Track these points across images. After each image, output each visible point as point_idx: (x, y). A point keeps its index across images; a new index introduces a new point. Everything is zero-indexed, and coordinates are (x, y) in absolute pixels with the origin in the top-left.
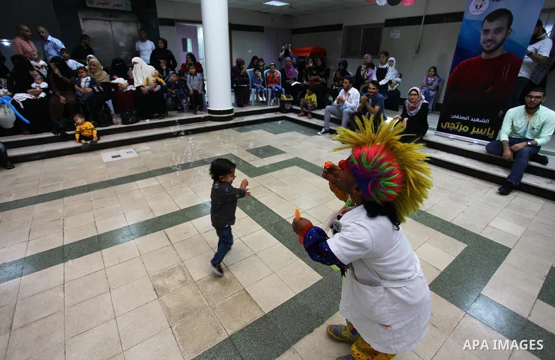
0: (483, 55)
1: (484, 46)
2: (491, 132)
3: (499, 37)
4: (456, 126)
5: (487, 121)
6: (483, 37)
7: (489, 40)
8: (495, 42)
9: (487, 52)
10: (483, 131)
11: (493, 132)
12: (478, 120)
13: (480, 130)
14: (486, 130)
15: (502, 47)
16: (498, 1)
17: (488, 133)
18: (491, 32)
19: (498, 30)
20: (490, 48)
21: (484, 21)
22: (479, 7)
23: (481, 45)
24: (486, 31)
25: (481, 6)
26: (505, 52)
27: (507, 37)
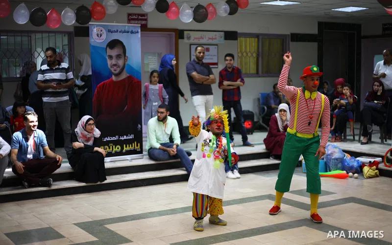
1: (112, 70)
2: (137, 146)
3: (121, 62)
4: (109, 148)
5: (131, 137)
6: (109, 62)
7: (115, 65)
8: (119, 67)
9: (117, 75)
10: (132, 146)
11: (139, 145)
12: (125, 137)
13: (129, 147)
14: (133, 144)
16: (112, 32)
17: (136, 147)
18: (114, 58)
19: (118, 57)
20: (117, 72)
21: (106, 48)
22: (99, 36)
23: (110, 69)
24: (111, 57)
25: (101, 35)
26: (128, 75)
27: (126, 63)
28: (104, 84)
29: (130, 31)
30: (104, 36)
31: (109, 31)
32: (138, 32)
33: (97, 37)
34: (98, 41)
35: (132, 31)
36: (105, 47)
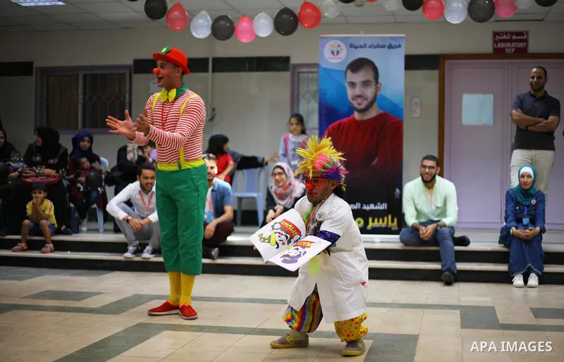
0: (357, 116)
1: (355, 103)
2: (393, 221)
3: (369, 92)
5: (383, 207)
6: (350, 93)
7: (359, 96)
8: (366, 99)
9: (361, 111)
10: (383, 221)
11: (396, 220)
12: (372, 207)
13: (378, 221)
14: (386, 219)
15: (375, 105)
16: (356, 48)
17: (390, 223)
18: (358, 86)
19: (366, 84)
20: (363, 106)
21: (346, 72)
22: (335, 53)
23: (351, 103)
24: (353, 84)
25: (338, 53)
26: (382, 111)
27: (379, 93)
28: (340, 124)
29: (387, 44)
30: (343, 54)
31: (352, 46)
32: (400, 46)
33: (332, 56)
34: (333, 61)
35: (390, 44)
36: (344, 69)
